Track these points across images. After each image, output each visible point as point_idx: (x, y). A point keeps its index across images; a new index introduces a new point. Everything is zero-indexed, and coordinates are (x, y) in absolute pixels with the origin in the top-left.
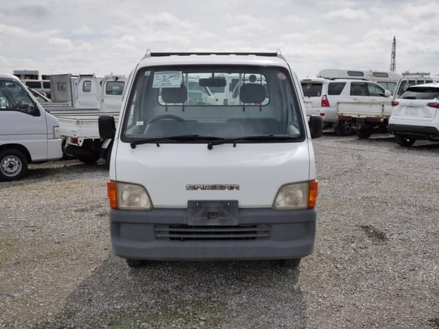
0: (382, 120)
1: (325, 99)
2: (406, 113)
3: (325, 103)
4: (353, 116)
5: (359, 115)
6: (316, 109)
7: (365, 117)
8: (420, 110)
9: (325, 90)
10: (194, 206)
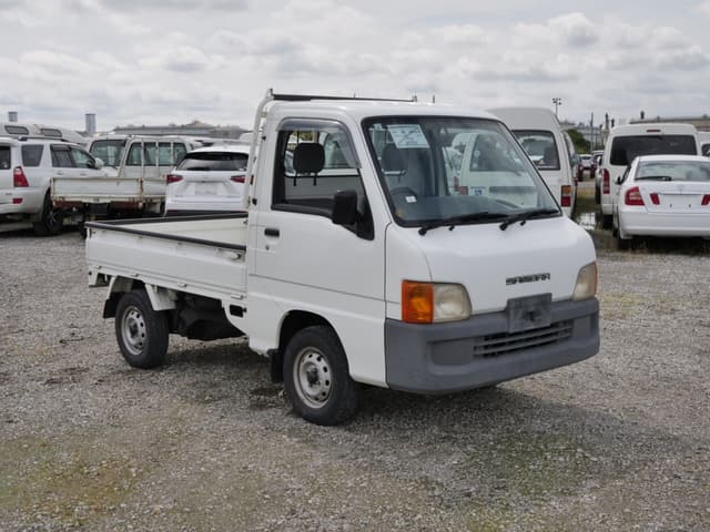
0: (141, 205)
1: (19, 173)
2: (197, 193)
3: (20, 180)
4: (84, 201)
5: (98, 199)
6: (5, 191)
7: (108, 201)
8: (220, 187)
9: (16, 158)
10: (515, 305)
